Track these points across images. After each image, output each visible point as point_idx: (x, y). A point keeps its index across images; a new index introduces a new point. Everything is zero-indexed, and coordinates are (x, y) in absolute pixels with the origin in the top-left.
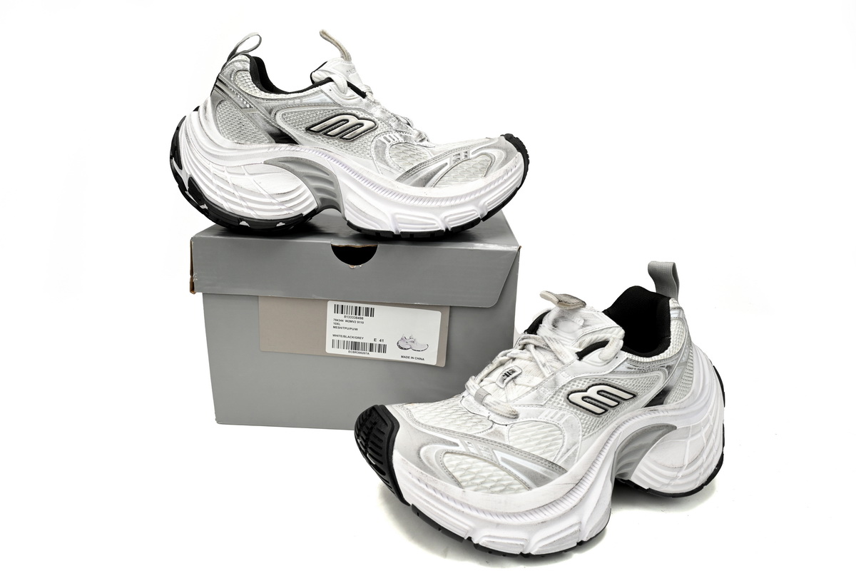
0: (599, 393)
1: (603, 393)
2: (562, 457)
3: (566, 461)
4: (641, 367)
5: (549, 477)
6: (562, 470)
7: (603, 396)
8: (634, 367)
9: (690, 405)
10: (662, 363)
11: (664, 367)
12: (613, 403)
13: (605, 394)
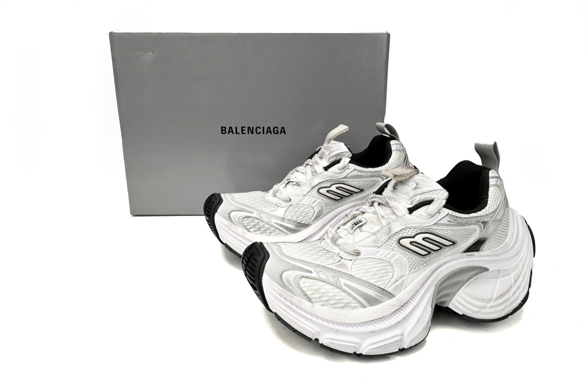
0: (424, 239)
1: (427, 240)
2: (391, 285)
3: (395, 289)
4: (460, 221)
6: (391, 295)
7: (427, 242)
8: (454, 221)
9: (503, 253)
10: (478, 219)
11: (480, 222)
12: (436, 248)
13: (429, 241)
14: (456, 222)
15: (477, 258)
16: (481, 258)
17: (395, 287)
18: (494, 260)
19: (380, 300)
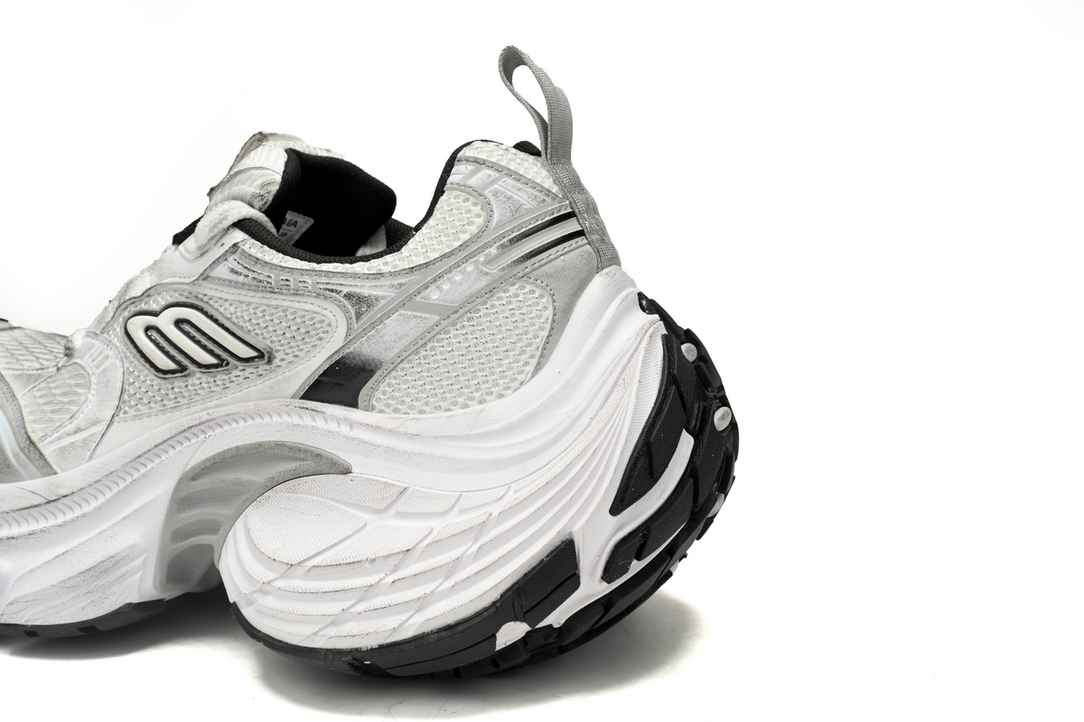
0: (179, 323)
1: (187, 328)
2: (59, 438)
3: (62, 451)
4: (264, 273)
5: (20, 469)
6: (46, 468)
7: (187, 334)
8: (245, 272)
9: (444, 437)
10: (334, 281)
11: (338, 292)
12: (209, 359)
13: (193, 332)
14: (251, 275)
15: (333, 426)
16: (345, 429)
17: (65, 447)
18: (390, 449)
19: (17, 471)
